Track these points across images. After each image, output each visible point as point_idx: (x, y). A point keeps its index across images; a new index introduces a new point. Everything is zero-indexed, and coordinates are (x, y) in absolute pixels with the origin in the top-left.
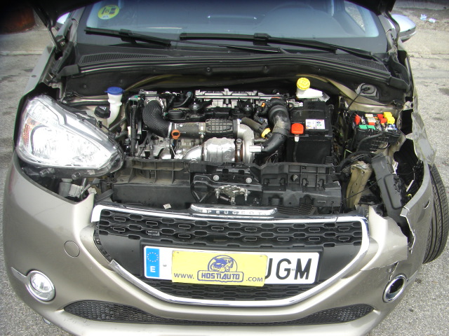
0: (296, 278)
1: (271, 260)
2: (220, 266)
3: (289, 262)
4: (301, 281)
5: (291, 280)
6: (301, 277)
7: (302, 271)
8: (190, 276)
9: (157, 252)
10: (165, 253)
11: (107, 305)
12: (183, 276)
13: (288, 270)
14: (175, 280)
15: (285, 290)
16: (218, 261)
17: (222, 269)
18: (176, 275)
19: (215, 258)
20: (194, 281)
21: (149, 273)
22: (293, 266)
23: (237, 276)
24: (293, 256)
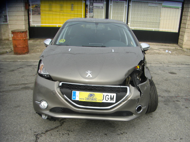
0: (110, 101)
1: (104, 95)
2: (91, 96)
3: (108, 96)
4: (112, 102)
5: (109, 101)
6: (112, 100)
7: (112, 99)
8: (84, 99)
9: (76, 92)
10: (77, 93)
11: (61, 108)
12: (82, 99)
13: (108, 98)
14: (80, 100)
15: (108, 104)
16: (91, 95)
17: (92, 97)
18: (80, 99)
19: (90, 94)
20: (84, 100)
21: (73, 99)
22: (109, 97)
23: (95, 99)
24: (109, 94)
